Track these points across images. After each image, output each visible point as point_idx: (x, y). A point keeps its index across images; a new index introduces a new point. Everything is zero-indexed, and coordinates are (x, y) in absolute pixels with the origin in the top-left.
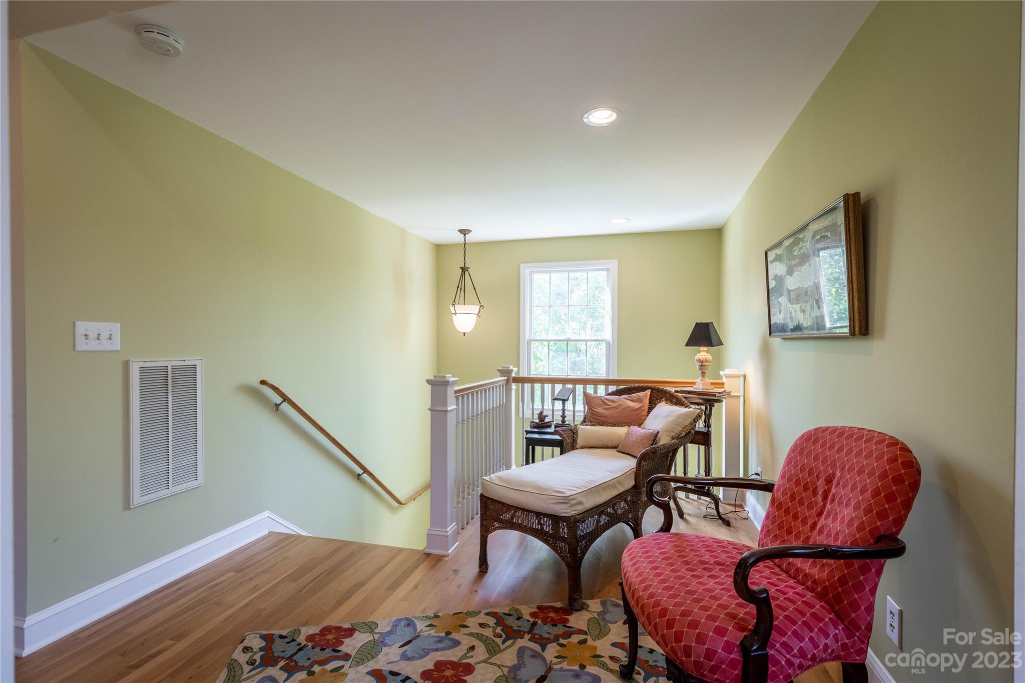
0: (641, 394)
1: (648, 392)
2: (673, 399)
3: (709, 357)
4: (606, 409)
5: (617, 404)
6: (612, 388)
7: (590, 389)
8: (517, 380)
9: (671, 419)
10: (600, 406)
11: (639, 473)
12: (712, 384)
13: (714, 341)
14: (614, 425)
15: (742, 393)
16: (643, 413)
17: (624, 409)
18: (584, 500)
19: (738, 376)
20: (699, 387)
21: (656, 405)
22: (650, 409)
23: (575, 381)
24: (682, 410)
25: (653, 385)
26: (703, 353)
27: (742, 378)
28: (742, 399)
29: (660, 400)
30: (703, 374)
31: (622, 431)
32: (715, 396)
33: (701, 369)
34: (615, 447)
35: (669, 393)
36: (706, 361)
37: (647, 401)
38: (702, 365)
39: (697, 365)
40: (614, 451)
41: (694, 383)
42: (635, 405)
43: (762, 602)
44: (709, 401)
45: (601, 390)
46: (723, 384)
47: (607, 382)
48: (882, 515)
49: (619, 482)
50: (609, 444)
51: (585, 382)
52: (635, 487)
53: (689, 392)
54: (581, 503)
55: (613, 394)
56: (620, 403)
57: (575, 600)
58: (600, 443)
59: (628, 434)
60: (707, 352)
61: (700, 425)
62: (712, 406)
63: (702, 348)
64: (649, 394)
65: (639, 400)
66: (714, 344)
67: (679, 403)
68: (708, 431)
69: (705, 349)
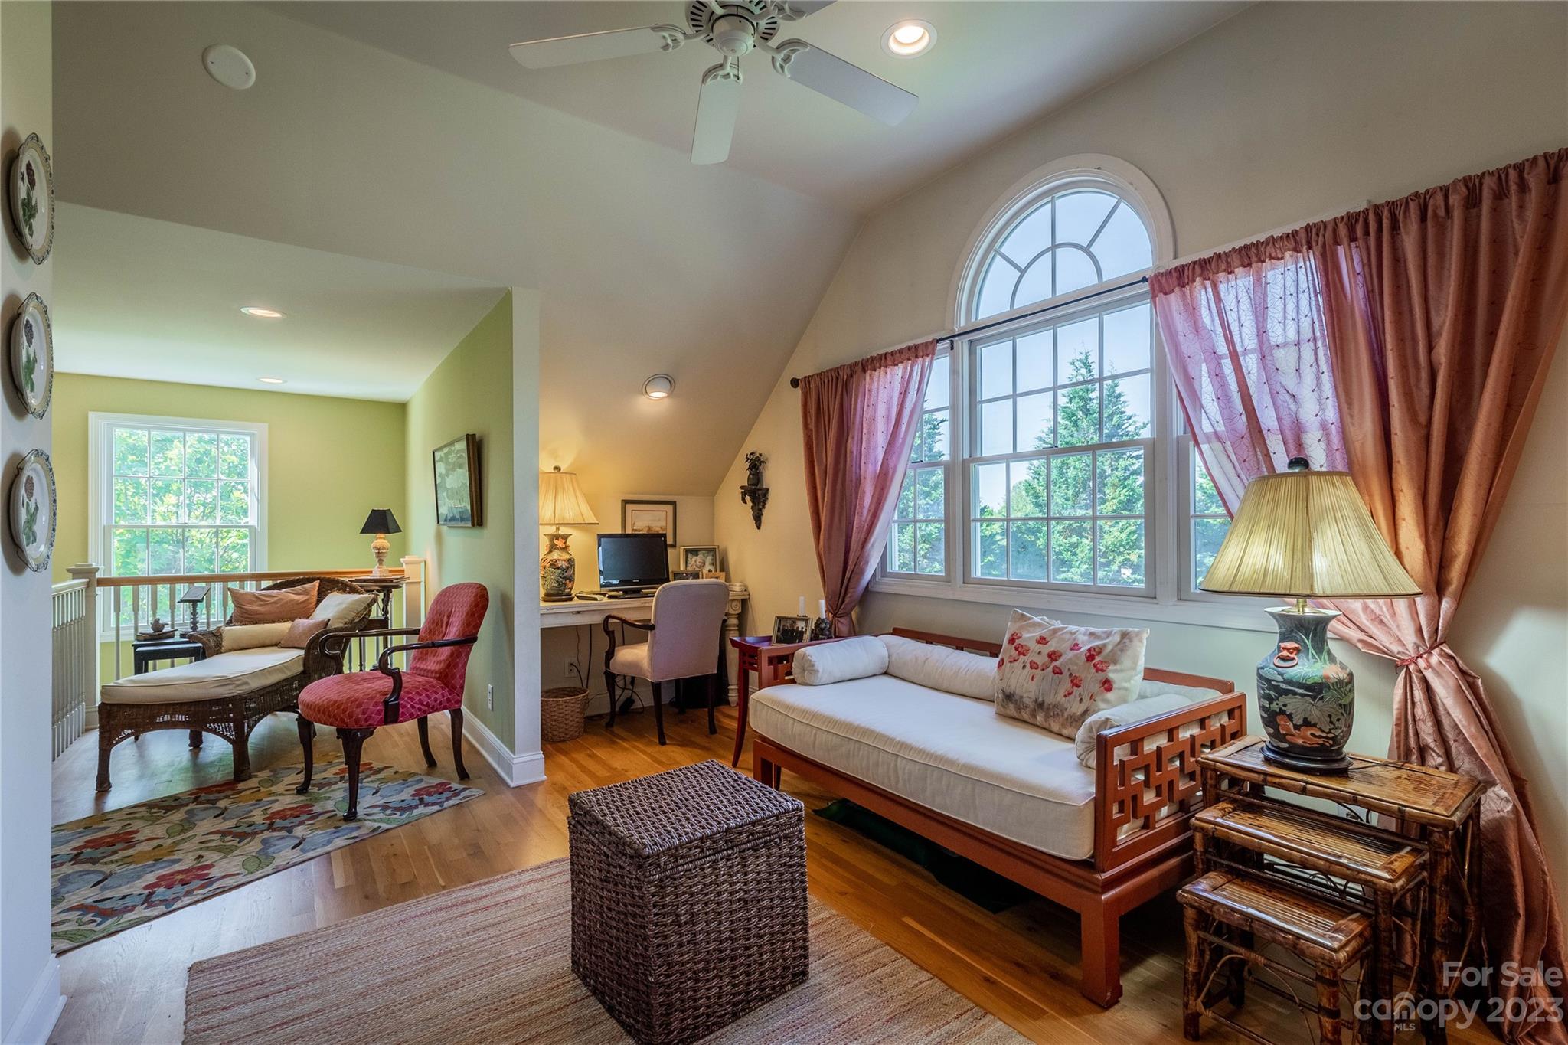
0: (307, 586)
1: (317, 583)
2: (346, 588)
3: (386, 543)
4: (261, 605)
5: (276, 599)
6: (265, 584)
7: (234, 585)
8: (102, 582)
9: (343, 606)
10: (252, 602)
11: (306, 660)
12: (391, 571)
13: (391, 526)
14: (274, 622)
15: (423, 579)
16: (311, 606)
17: (286, 603)
18: (249, 681)
19: (419, 563)
20: (376, 574)
21: (326, 595)
22: (319, 601)
23: (208, 579)
24: (356, 597)
25: (322, 576)
26: (381, 540)
27: (423, 564)
28: (423, 584)
29: (332, 590)
30: (381, 561)
31: (285, 626)
32: (392, 581)
33: (377, 557)
34: (276, 645)
35: (342, 582)
36: (384, 548)
37: (316, 593)
38: (380, 554)
39: (374, 552)
40: (275, 648)
41: (371, 572)
42: (301, 598)
43: (396, 675)
44: (387, 587)
45: (250, 587)
46: (403, 571)
47: (258, 577)
48: (468, 625)
49: (286, 667)
50: (268, 642)
51: (225, 579)
52: (303, 672)
53: (365, 581)
54: (246, 683)
55: (269, 588)
56: (280, 597)
57: (242, 771)
58: (255, 643)
59: (292, 627)
60: (384, 539)
61: (376, 613)
62: (389, 592)
63: (379, 535)
64: (317, 585)
65: (306, 593)
66: (391, 530)
67: (353, 591)
68: (387, 618)
69: (382, 536)
